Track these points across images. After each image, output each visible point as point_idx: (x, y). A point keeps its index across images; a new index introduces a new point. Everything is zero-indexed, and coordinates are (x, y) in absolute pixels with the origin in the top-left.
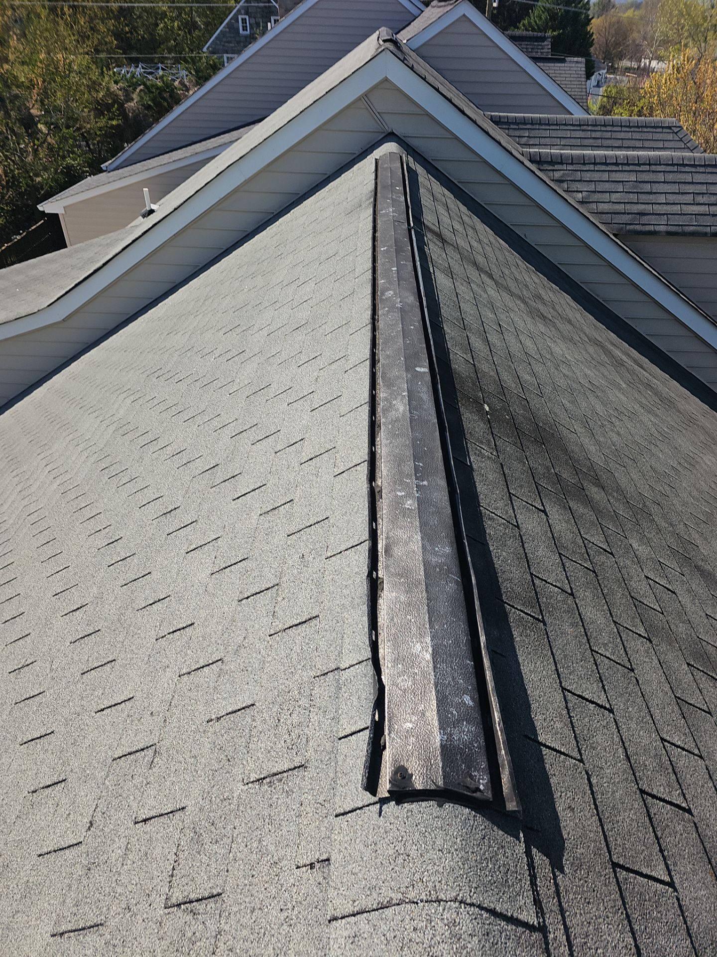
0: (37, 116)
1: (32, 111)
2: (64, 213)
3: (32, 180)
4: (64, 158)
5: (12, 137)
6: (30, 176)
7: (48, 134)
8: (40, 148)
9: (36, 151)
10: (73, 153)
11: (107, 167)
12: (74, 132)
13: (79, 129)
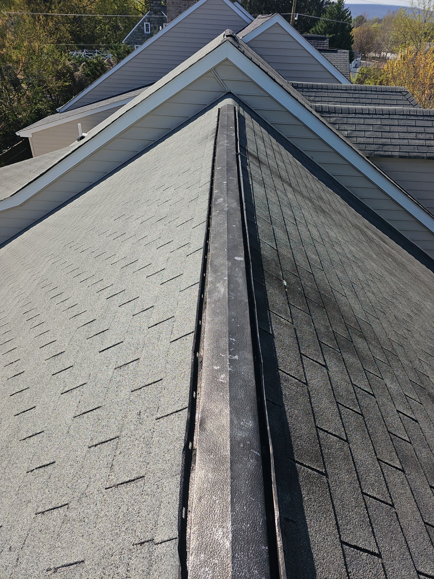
0: (21, 79)
1: (18, 76)
2: (32, 137)
3: (16, 117)
4: (36, 104)
5: (5, 91)
6: (15, 115)
7: (27, 90)
8: (21, 98)
9: (19, 100)
10: (42, 101)
11: (59, 110)
12: (43, 89)
13: (46, 87)
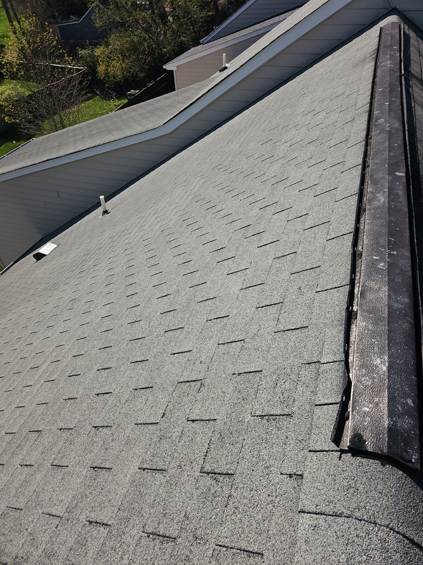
0: (168, 12)
1: (166, 9)
2: (176, 70)
3: (161, 51)
4: (180, 36)
5: (154, 25)
7: (173, 22)
8: (167, 31)
9: (165, 33)
10: (185, 33)
11: (203, 41)
12: (187, 20)
13: (190, 18)
